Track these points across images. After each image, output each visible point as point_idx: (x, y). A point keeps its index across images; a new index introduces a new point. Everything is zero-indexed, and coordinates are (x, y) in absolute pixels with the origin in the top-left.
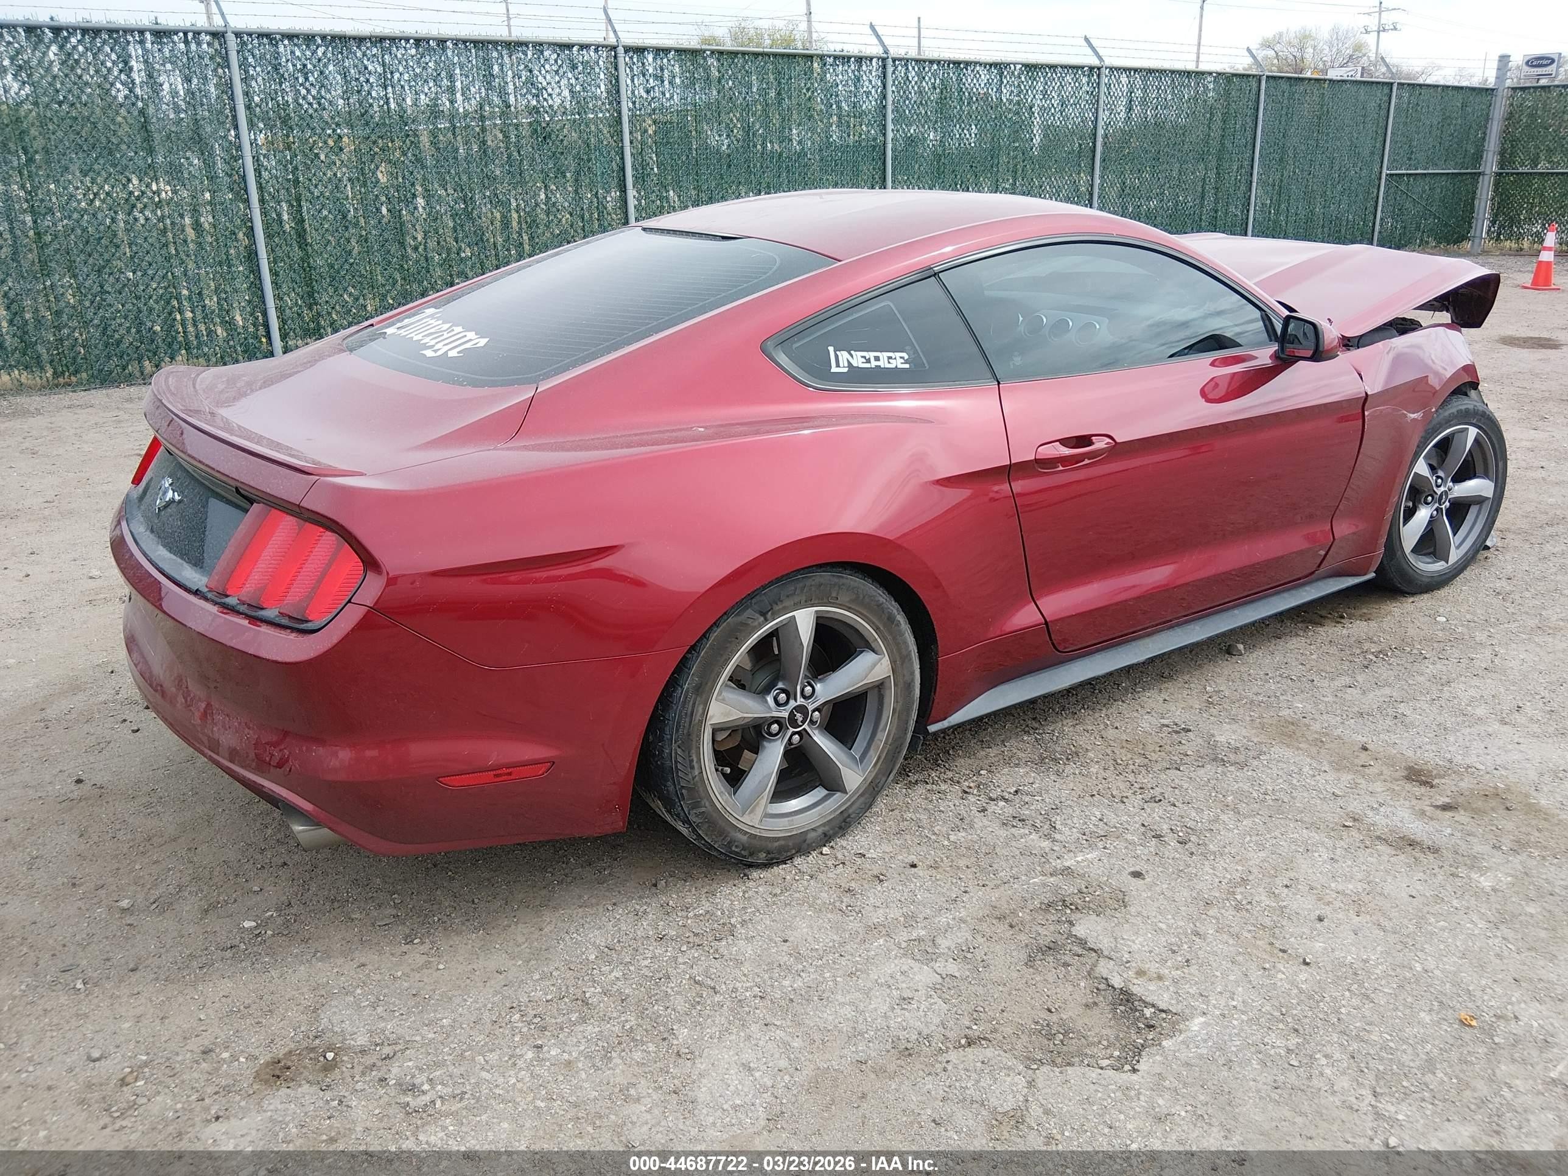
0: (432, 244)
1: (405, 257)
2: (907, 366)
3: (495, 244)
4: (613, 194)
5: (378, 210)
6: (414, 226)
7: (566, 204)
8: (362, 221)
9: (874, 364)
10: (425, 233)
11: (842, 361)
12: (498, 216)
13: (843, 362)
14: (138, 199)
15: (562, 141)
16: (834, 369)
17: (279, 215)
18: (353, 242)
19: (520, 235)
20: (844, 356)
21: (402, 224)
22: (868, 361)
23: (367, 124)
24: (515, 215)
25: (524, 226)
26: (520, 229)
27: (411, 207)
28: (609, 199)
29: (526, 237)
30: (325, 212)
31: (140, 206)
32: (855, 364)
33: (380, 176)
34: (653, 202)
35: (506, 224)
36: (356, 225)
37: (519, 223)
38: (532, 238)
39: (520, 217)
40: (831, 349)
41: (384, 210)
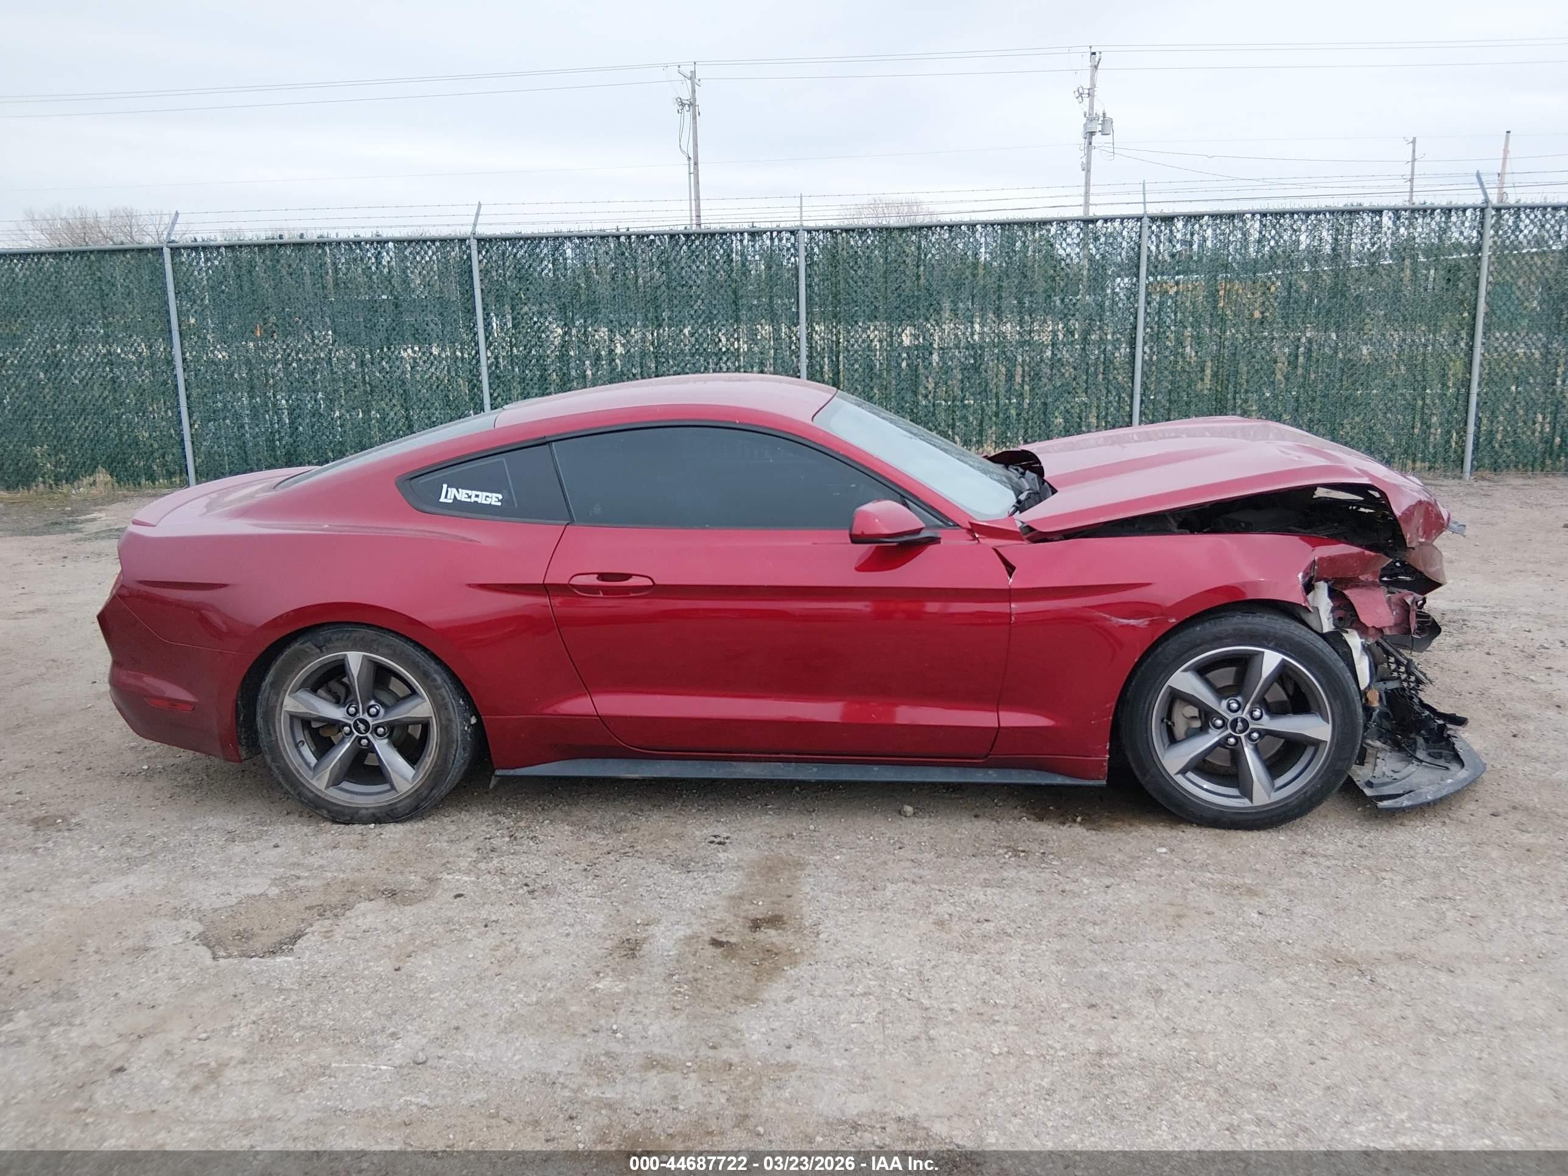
0: (942, 391)
1: (916, 403)
2: (499, 504)
3: (997, 393)
4: (1122, 350)
5: (899, 365)
6: (927, 378)
7: (1071, 360)
8: (885, 373)
9: (473, 499)
10: (936, 384)
11: (449, 494)
12: (1003, 370)
13: (451, 496)
14: (724, 353)
15: (1075, 304)
16: (442, 499)
17: (822, 368)
18: (876, 390)
19: (1022, 386)
20: (453, 491)
21: (917, 376)
22: (470, 497)
23: (900, 296)
24: (1019, 369)
25: (1027, 379)
26: (1023, 381)
27: (927, 363)
28: (1117, 355)
29: (1027, 388)
30: (856, 366)
31: (725, 359)
32: (459, 498)
33: (904, 338)
34: (1166, 357)
35: (1010, 377)
36: (880, 376)
37: (1023, 376)
38: (1032, 390)
39: (1024, 371)
40: (445, 486)
41: (904, 364)
